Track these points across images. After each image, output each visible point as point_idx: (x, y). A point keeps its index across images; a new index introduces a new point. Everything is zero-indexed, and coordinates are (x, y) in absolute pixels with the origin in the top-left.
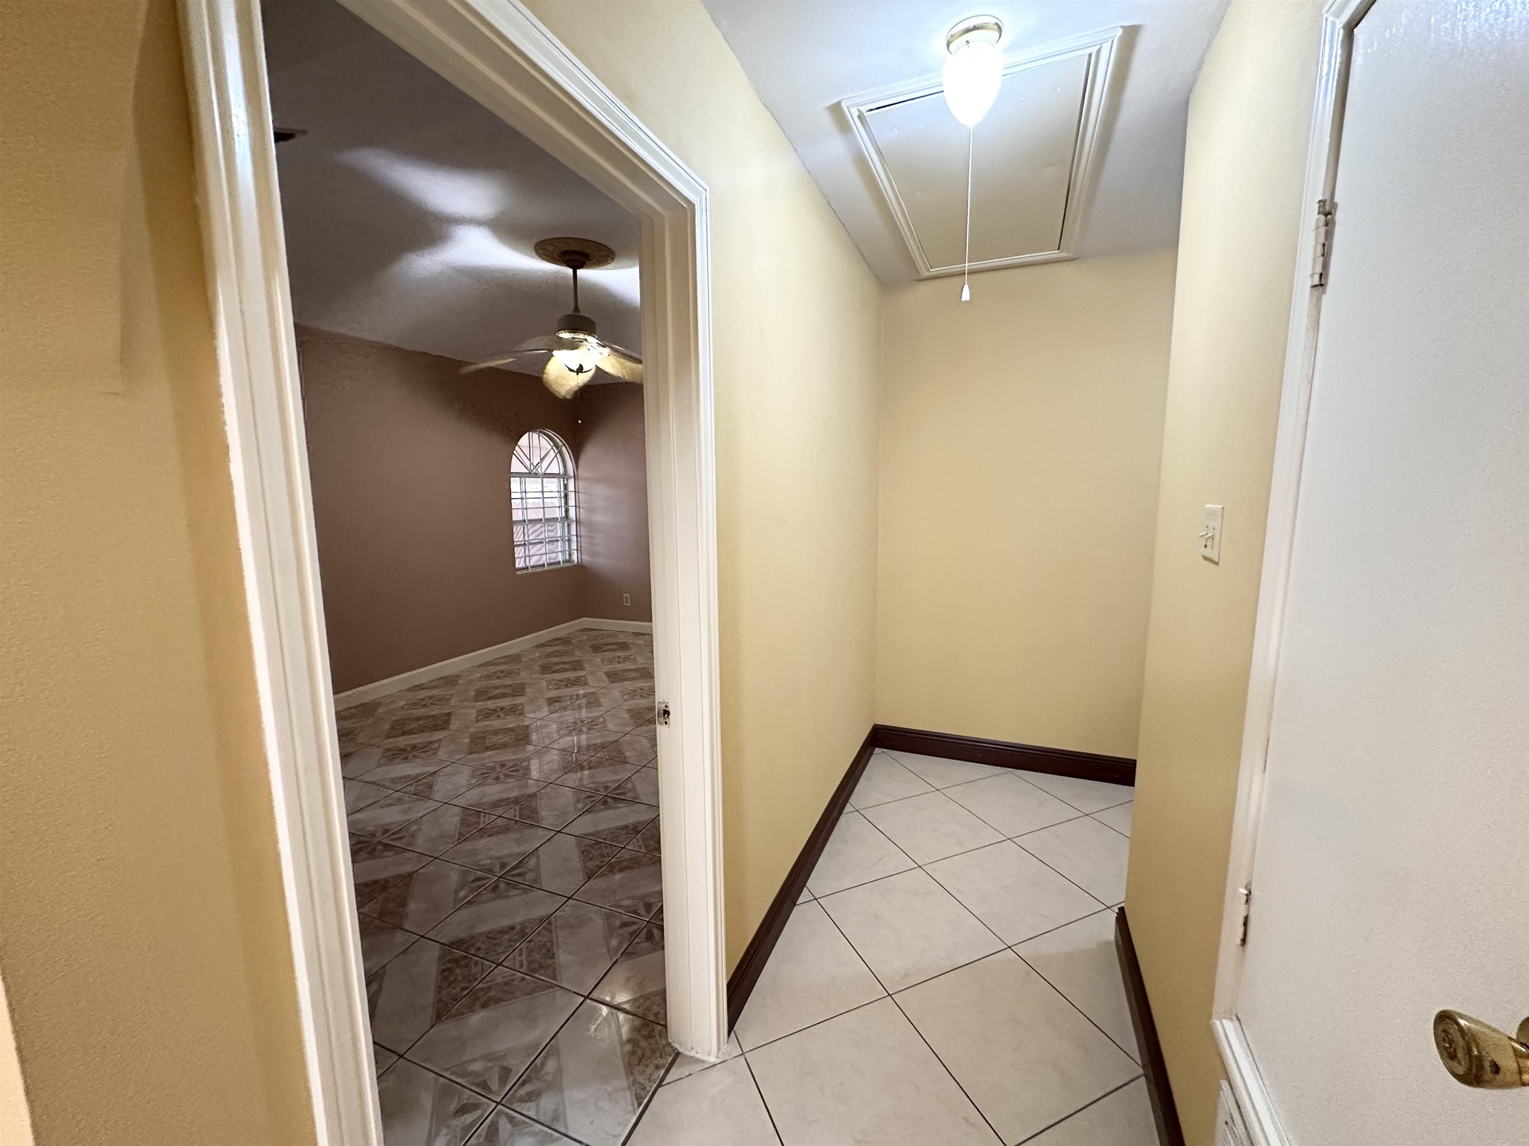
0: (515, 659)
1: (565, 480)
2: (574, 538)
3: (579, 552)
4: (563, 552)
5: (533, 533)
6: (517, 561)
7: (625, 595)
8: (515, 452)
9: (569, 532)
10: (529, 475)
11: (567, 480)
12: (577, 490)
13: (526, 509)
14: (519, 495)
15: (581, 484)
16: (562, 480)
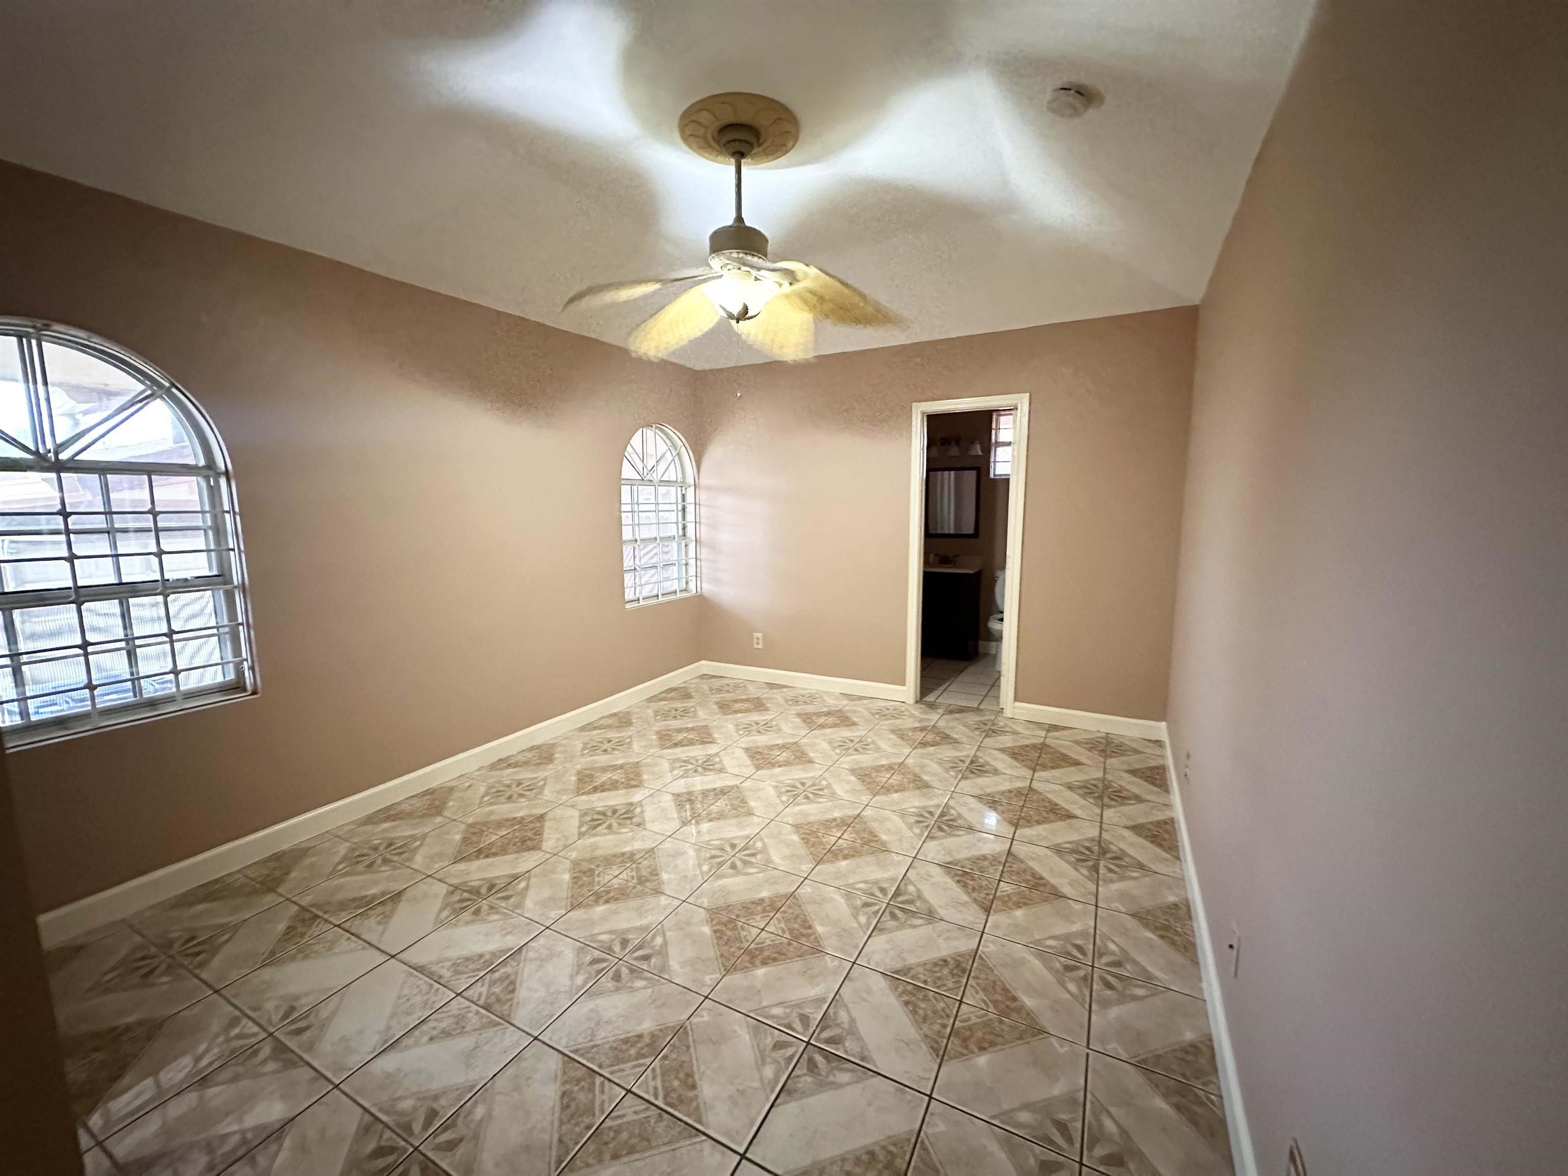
0: (623, 720)
1: (683, 488)
2: (692, 562)
3: (699, 579)
4: (679, 579)
5: (644, 555)
6: (627, 591)
7: (756, 635)
8: (626, 454)
9: (686, 555)
10: (642, 482)
11: (686, 489)
12: (697, 502)
13: (638, 525)
14: (628, 508)
15: (703, 496)
16: (679, 489)
